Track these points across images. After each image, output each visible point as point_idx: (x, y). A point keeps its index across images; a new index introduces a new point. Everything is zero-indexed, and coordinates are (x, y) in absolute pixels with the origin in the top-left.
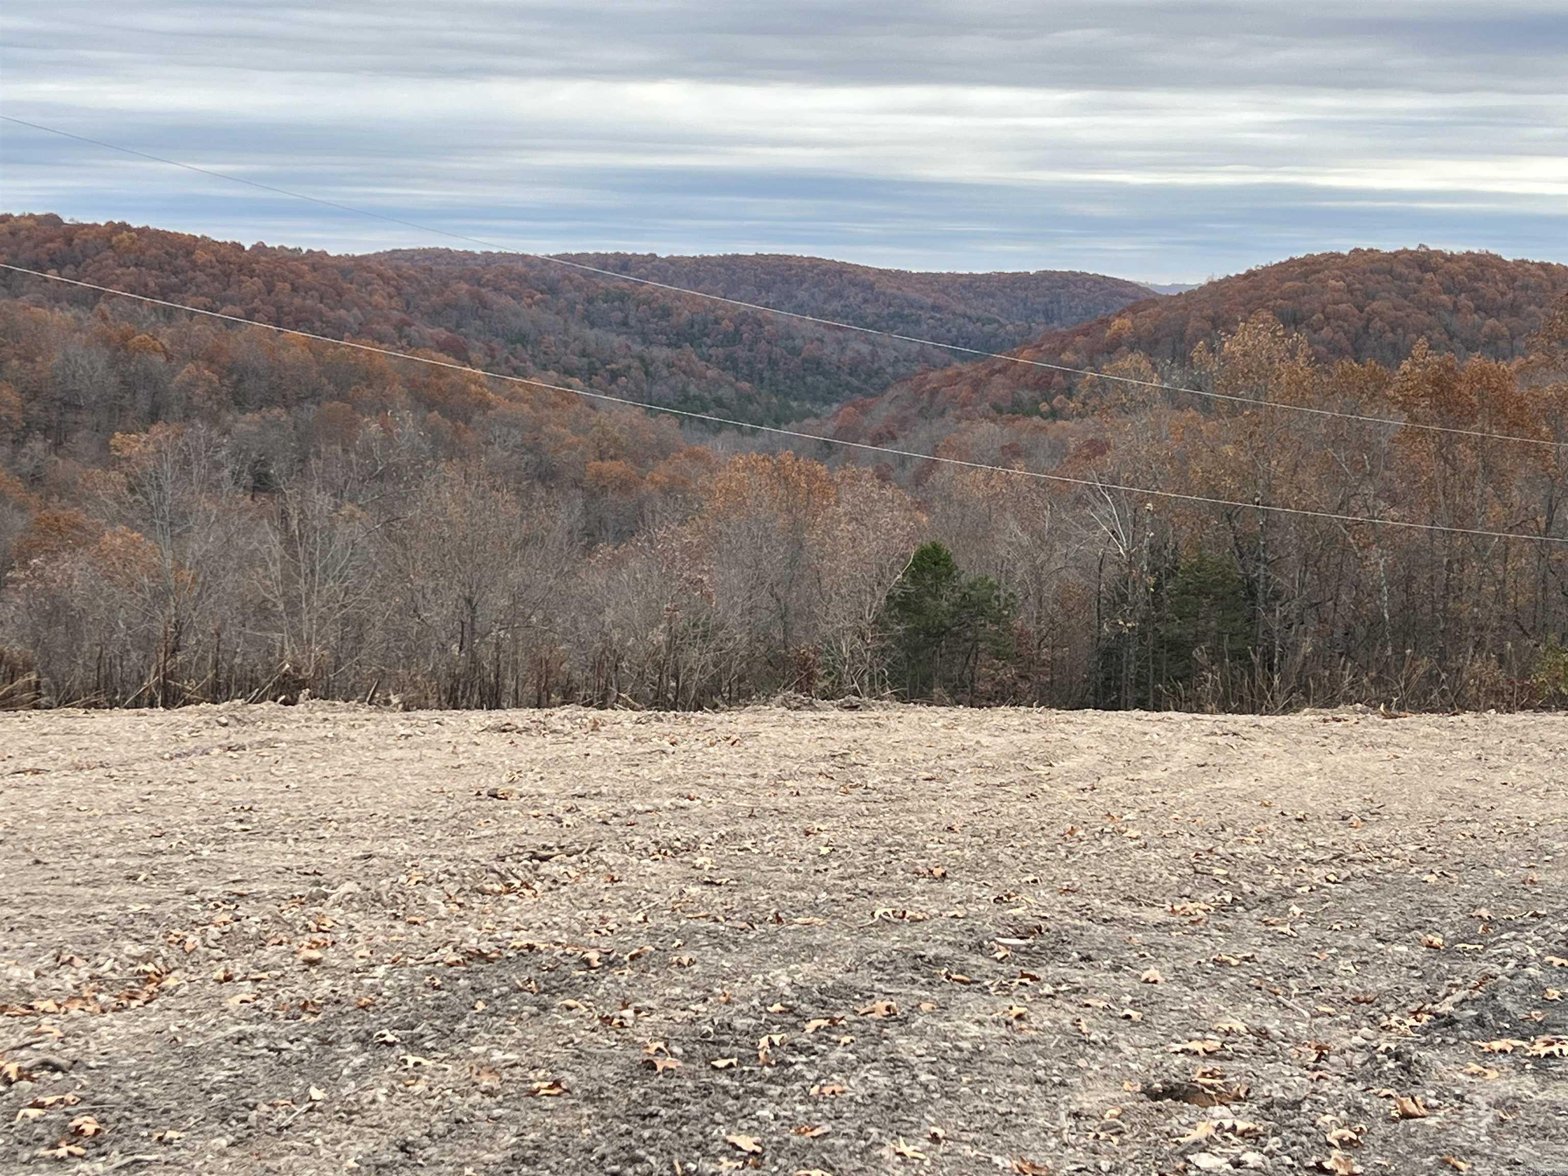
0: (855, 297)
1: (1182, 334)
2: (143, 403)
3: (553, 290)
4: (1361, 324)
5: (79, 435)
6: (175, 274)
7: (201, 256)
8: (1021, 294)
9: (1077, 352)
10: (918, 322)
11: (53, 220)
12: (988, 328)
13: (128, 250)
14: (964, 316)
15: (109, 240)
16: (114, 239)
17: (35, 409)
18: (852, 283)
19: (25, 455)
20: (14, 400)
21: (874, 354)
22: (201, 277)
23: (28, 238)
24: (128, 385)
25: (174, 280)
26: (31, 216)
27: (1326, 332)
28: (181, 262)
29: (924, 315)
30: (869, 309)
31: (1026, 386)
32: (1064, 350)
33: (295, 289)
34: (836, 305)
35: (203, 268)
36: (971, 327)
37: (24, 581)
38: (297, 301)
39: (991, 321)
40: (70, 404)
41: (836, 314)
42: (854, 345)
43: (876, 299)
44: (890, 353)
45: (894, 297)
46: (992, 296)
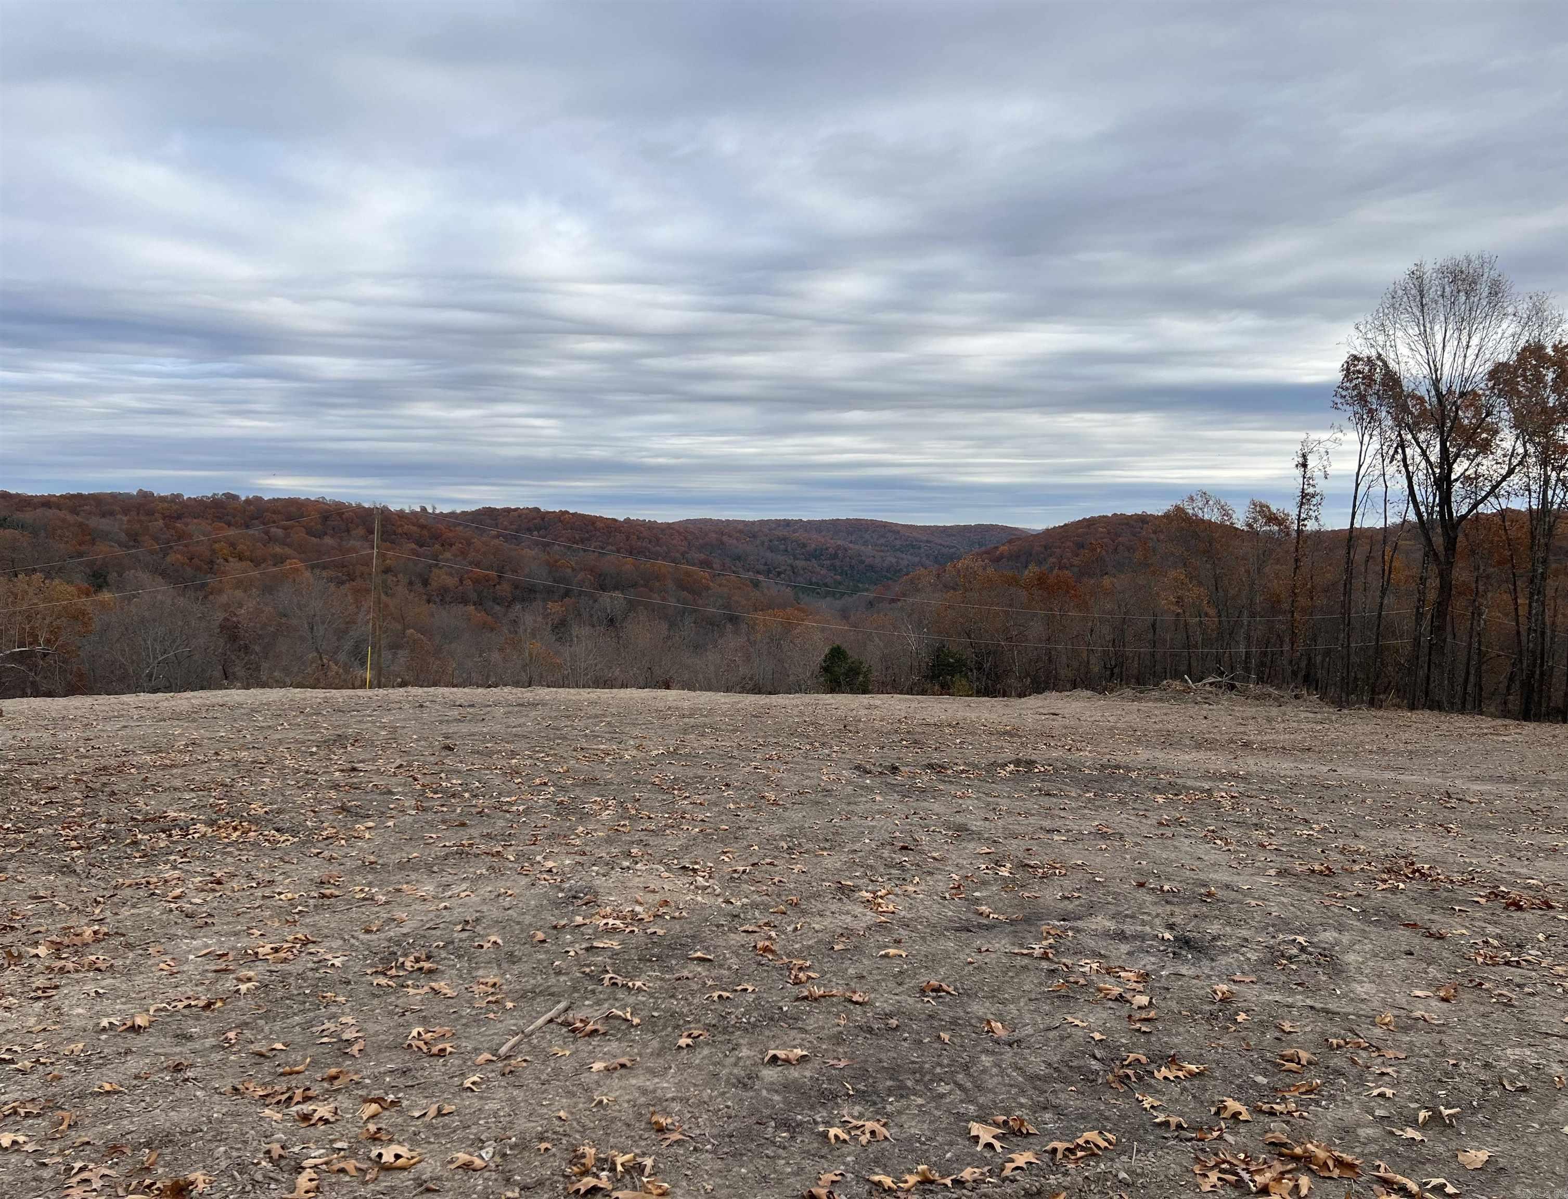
2: (562, 590)
3: (754, 536)
7: (599, 525)
10: (920, 548)
11: (537, 510)
12: (951, 550)
13: (568, 523)
14: (941, 545)
17: (518, 592)
21: (897, 562)
22: (598, 534)
24: (556, 582)
25: (587, 535)
27: (1098, 551)
28: (590, 528)
29: (922, 545)
30: (898, 543)
33: (638, 538)
34: (882, 541)
36: (944, 550)
38: (639, 543)
39: (953, 547)
40: (532, 590)
41: (882, 545)
42: (889, 559)
43: (901, 538)
44: (905, 562)
45: (909, 537)
46: (954, 535)
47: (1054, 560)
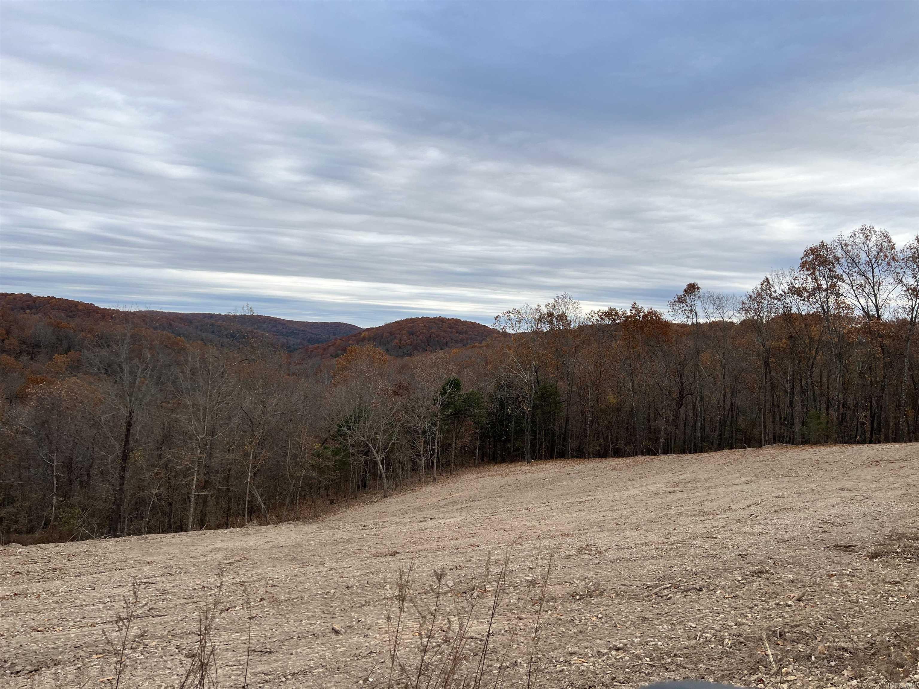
0: (280, 327)
1: (382, 337)
2: (65, 344)
3: (191, 322)
4: (429, 335)
5: (41, 355)
6: (71, 312)
7: (80, 307)
8: (327, 328)
9: (353, 341)
10: (298, 334)
12: (318, 336)
13: (55, 305)
14: (311, 333)
15: (48, 302)
16: (50, 301)
17: (24, 347)
18: (279, 323)
19: (20, 361)
20: (16, 343)
21: (287, 342)
22: (80, 313)
23: (20, 300)
24: (59, 339)
26: (21, 294)
27: (421, 337)
28: (73, 309)
29: (300, 333)
30: (284, 331)
31: (339, 350)
32: (349, 340)
34: (275, 329)
35: (81, 310)
36: (313, 336)
37: (34, 394)
39: (319, 335)
40: (37, 346)
41: (274, 332)
42: (282, 340)
43: (286, 328)
44: (292, 343)
45: (291, 327)
46: (318, 328)
47: (397, 341)
